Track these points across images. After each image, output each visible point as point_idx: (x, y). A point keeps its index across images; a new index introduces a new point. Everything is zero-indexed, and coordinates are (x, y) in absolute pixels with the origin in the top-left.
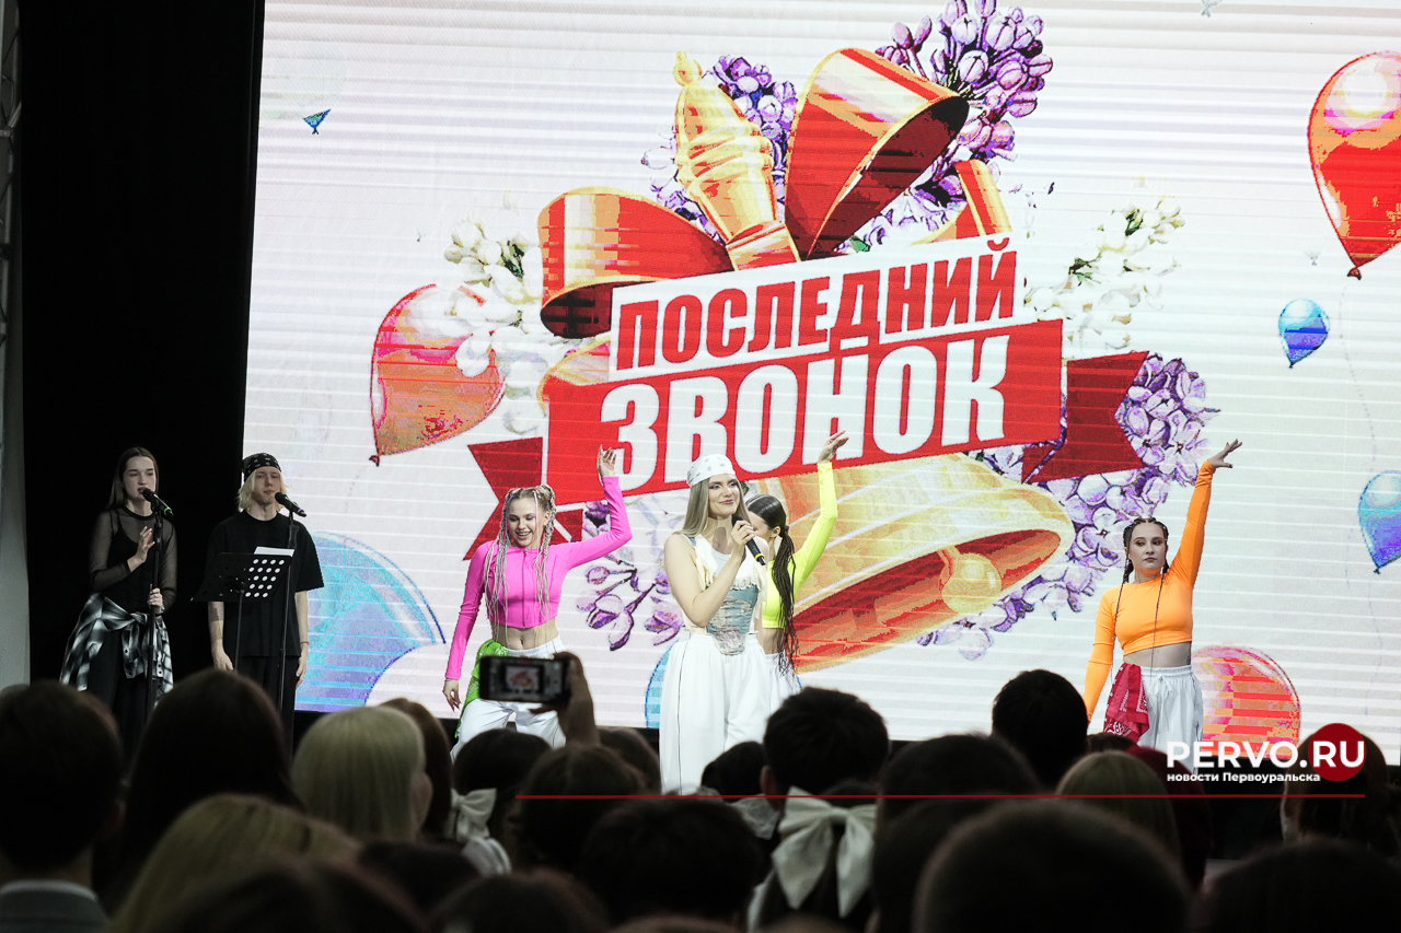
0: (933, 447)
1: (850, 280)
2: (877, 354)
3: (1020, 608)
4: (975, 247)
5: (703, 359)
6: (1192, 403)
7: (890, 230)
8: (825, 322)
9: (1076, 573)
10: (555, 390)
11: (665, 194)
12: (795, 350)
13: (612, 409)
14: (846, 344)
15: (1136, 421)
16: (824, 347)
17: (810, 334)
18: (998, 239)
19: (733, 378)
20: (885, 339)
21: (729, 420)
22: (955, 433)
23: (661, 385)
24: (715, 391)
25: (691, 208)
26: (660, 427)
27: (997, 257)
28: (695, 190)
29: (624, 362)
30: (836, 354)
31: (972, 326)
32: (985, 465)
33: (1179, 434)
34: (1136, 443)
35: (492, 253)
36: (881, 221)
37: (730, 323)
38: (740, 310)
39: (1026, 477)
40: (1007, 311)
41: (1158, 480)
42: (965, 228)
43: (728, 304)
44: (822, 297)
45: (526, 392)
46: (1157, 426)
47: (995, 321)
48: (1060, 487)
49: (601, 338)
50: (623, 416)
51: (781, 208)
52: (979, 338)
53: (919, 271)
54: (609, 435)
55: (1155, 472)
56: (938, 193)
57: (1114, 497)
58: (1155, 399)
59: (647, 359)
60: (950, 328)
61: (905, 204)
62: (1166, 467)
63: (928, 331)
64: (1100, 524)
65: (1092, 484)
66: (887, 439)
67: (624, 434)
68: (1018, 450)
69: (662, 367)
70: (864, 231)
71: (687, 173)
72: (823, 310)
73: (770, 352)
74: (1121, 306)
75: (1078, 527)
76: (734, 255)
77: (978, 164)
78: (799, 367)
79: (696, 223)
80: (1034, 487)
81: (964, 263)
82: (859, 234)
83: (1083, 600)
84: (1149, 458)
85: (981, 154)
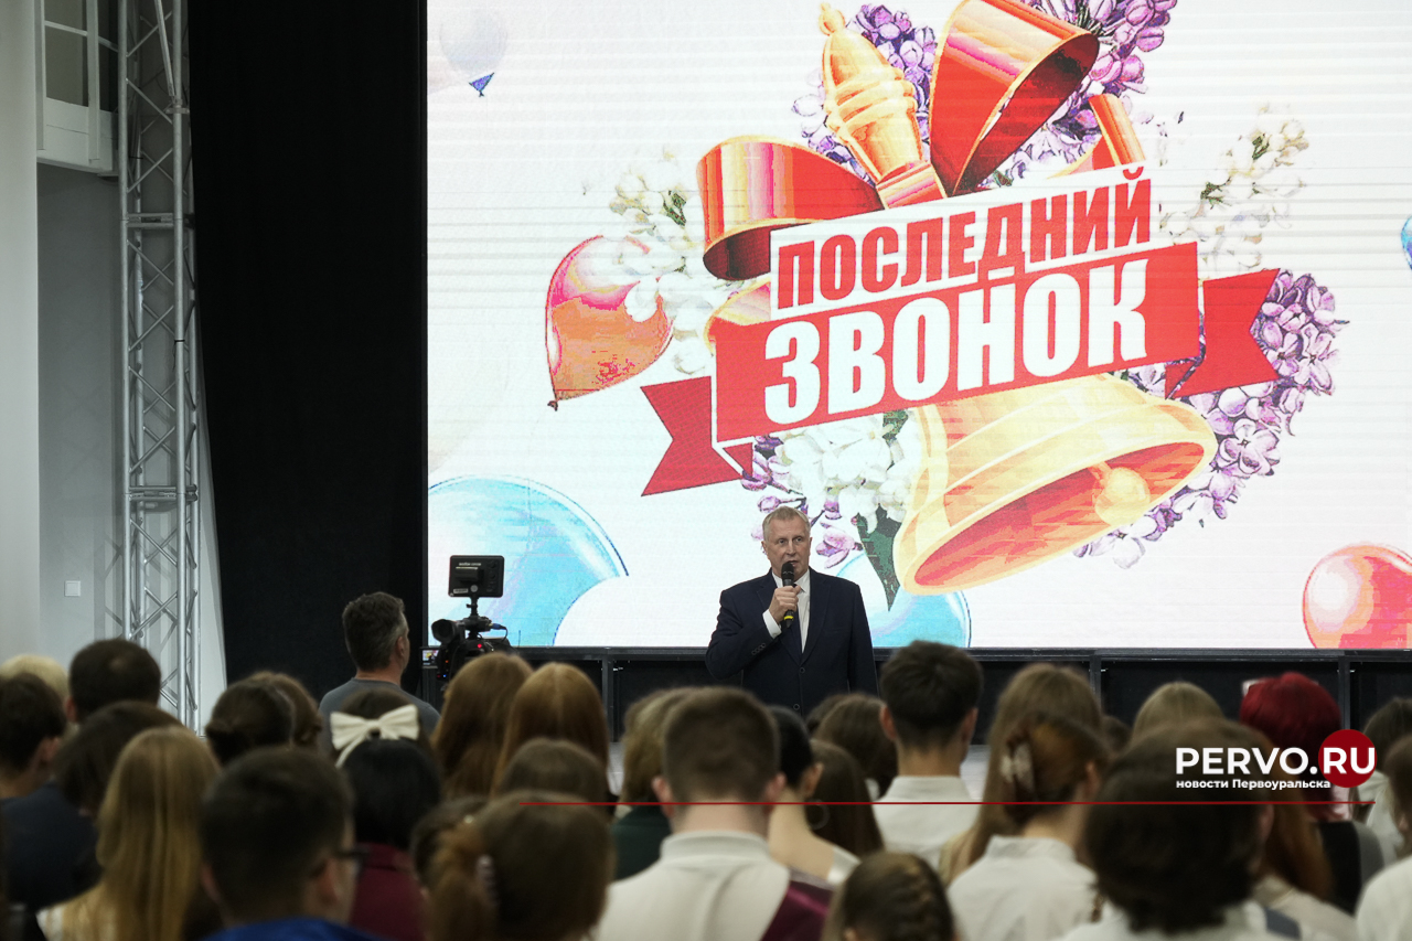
0: (1080, 368)
1: (995, 215)
2: (1023, 283)
3: (1169, 517)
4: (1112, 177)
5: (859, 295)
6: (1322, 316)
7: (1032, 165)
8: (973, 255)
9: (1220, 482)
10: (721, 331)
11: (816, 139)
12: (946, 282)
13: (775, 346)
14: (993, 275)
15: (1270, 335)
16: (972, 278)
17: (959, 268)
18: (1132, 168)
19: (889, 311)
20: (1030, 267)
21: (886, 353)
22: (1100, 354)
23: (821, 321)
24: (872, 324)
25: (841, 151)
26: (822, 362)
27: (1133, 184)
28: (844, 134)
29: (785, 302)
30: (985, 285)
31: (1112, 251)
32: (1130, 384)
33: (1312, 346)
34: (1272, 356)
35: (655, 202)
36: (1021, 156)
37: (883, 260)
38: (891, 247)
39: (1170, 393)
40: (1144, 236)
41: (1294, 391)
42: (1101, 160)
43: (880, 243)
44: (969, 230)
45: (693, 333)
46: (1291, 339)
47: (1133, 246)
48: (1202, 401)
49: (761, 280)
50: (786, 352)
51: (926, 148)
52: (1118, 264)
53: (1060, 202)
54: (773, 372)
55: (1289, 383)
56: (1074, 127)
57: (1253, 408)
58: (1287, 314)
59: (806, 298)
60: (1092, 254)
61: (1042, 139)
62: (1300, 379)
63: (1071, 259)
64: (1240, 433)
65: (1231, 397)
66: (1036, 363)
67: (788, 369)
68: (1160, 368)
69: (820, 303)
70: (1006, 166)
71: (835, 120)
72: (970, 242)
73: (923, 285)
74: (1252, 227)
75: (1220, 438)
76: (885, 195)
77: (1111, 98)
78: (950, 298)
79: (847, 166)
80: (1177, 403)
81: (1102, 193)
82: (1002, 169)
83: (1227, 505)
84: (1284, 370)
85: (1113, 88)
